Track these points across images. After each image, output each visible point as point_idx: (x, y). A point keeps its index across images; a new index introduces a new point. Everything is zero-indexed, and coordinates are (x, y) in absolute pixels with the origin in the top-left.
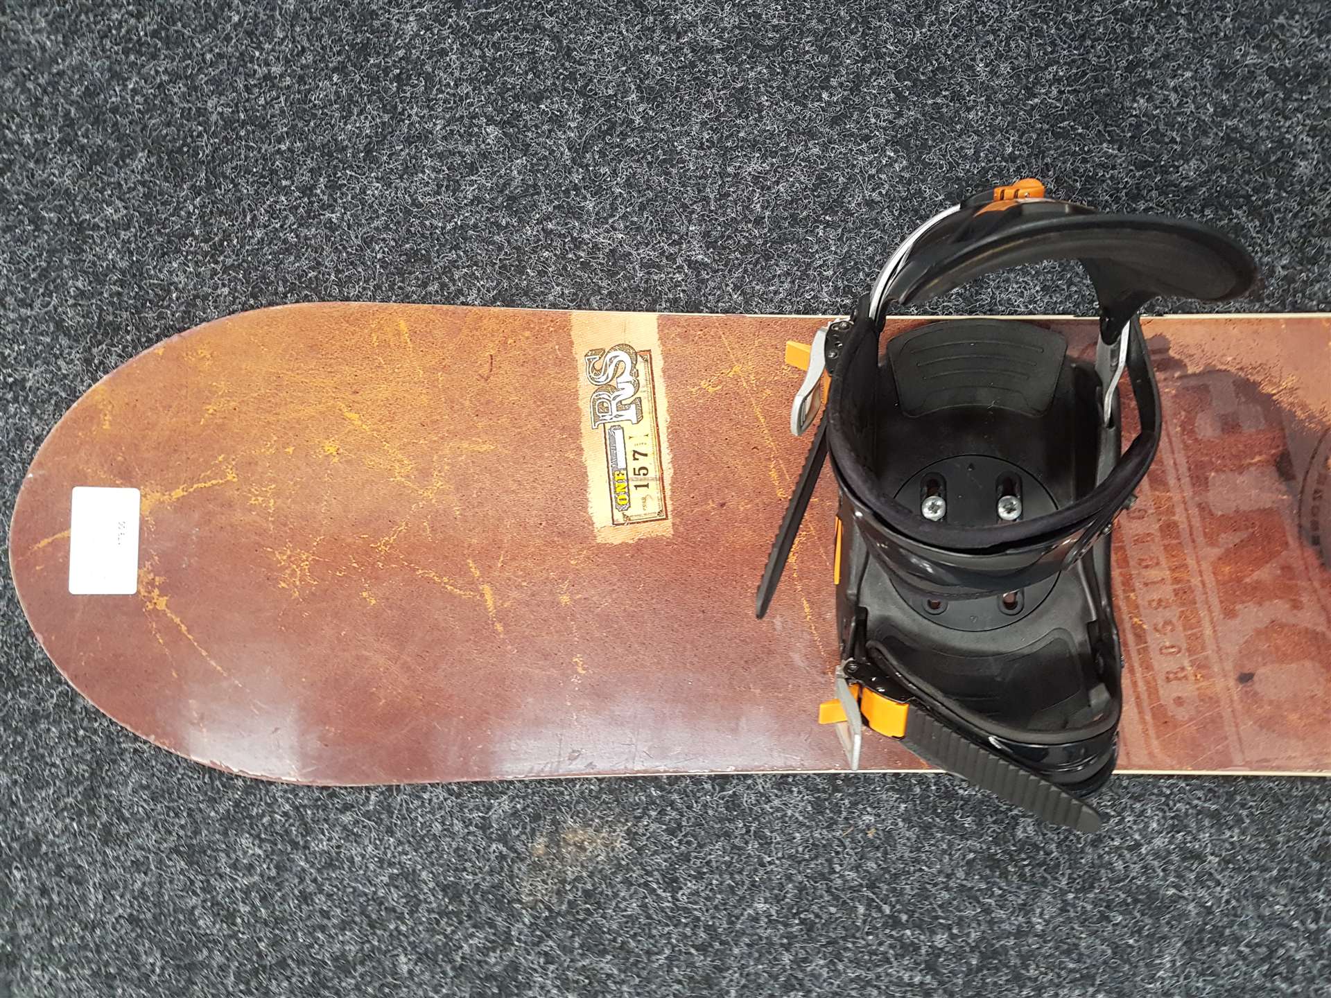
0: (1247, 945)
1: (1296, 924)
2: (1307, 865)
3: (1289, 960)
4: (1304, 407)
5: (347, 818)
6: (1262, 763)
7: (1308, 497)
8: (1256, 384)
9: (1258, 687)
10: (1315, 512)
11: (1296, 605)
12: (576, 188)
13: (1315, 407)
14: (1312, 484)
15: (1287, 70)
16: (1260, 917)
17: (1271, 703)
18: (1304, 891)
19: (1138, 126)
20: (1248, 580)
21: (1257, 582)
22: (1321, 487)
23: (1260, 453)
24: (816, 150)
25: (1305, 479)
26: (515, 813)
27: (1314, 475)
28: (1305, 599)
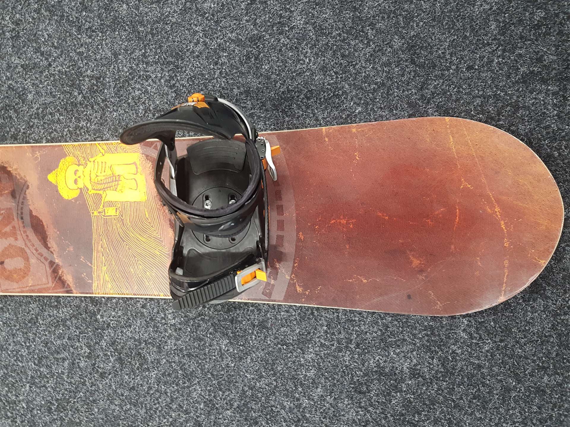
0: (10, 351)
1: (23, 344)
2: (27, 325)
3: (22, 356)
4: (19, 175)
6: (6, 291)
7: (20, 205)
8: (6, 167)
9: (5, 266)
10: (22, 208)
11: (16, 239)
13: (22, 175)
14: (21, 200)
15: (27, 65)
16: (14, 342)
17: (9, 271)
18: (26, 333)
20: (3, 231)
21: (6, 232)
22: (23, 201)
23: (7, 190)
25: (19, 199)
27: (22, 197)
28: (19, 237)
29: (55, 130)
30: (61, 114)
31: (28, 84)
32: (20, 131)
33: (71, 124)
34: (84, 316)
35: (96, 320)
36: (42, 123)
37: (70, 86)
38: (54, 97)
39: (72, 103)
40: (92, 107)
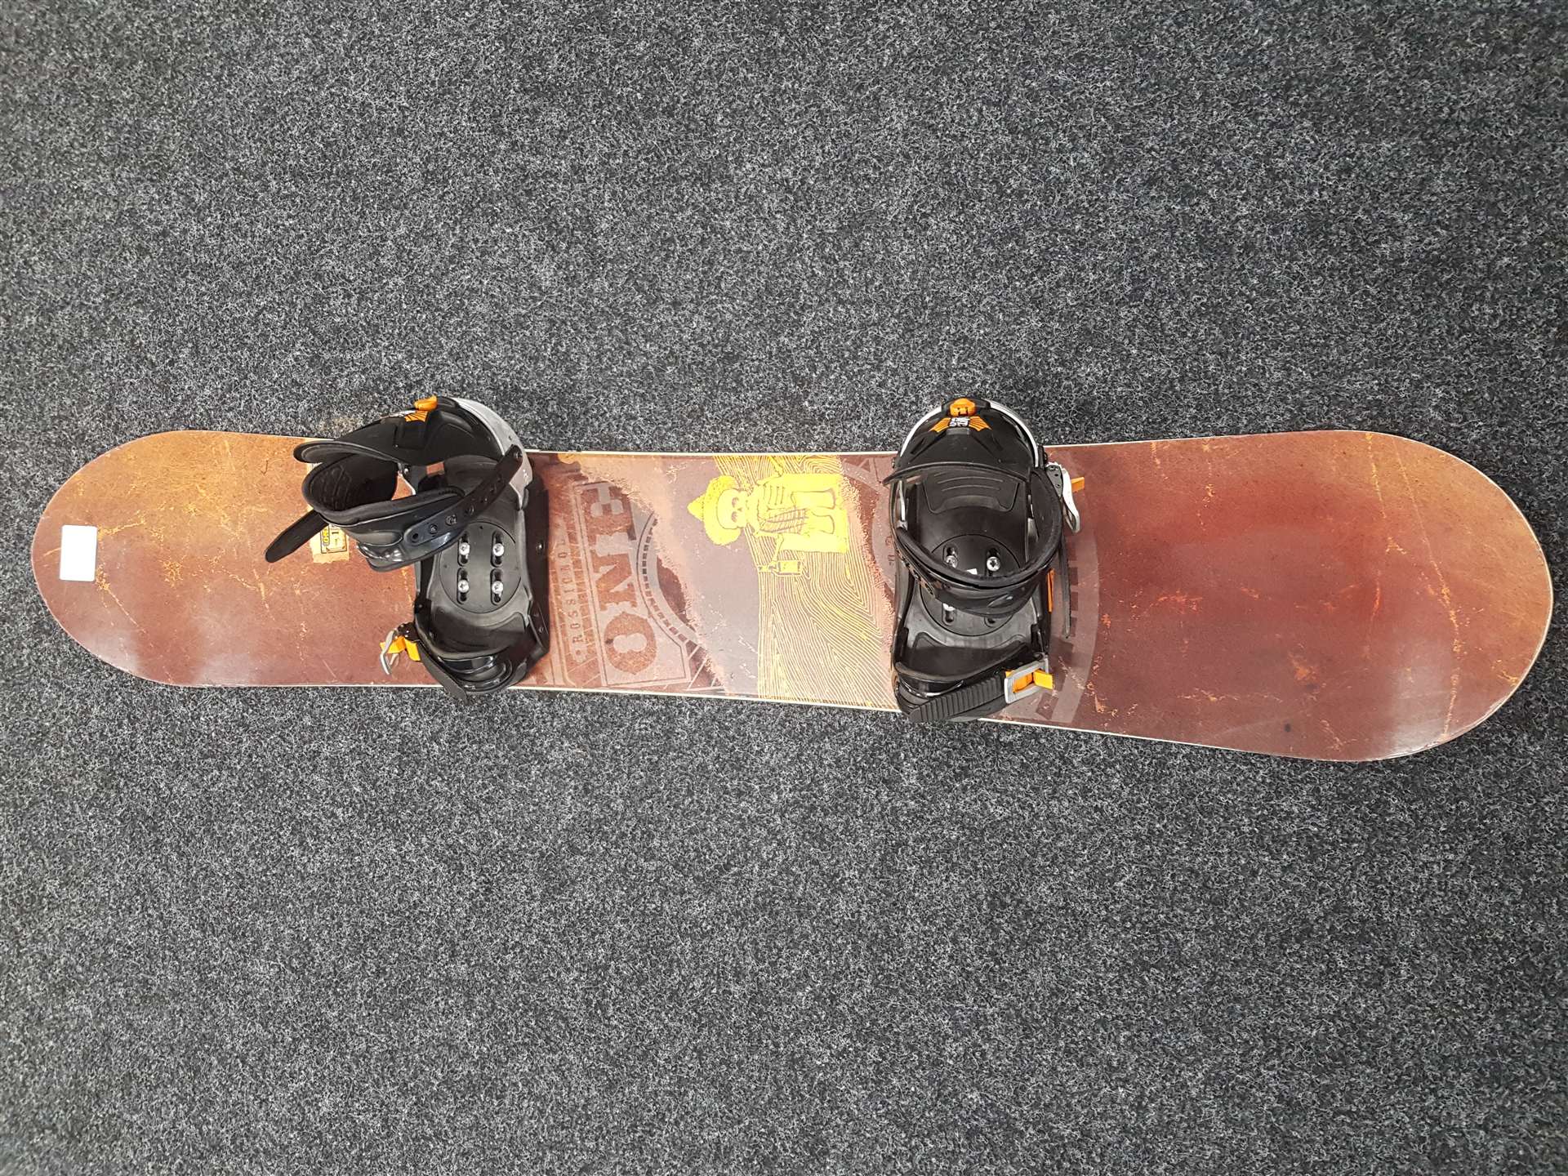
5: (230, 414)
12: (346, 69)
19: (617, 24)
24: (462, 44)
26: (310, 409)
29: (740, 98)
30: (749, 70)
31: (694, 21)
32: (678, 102)
33: (766, 87)
34: (781, 403)
35: (801, 410)
36: (717, 86)
37: (766, 22)
38: (738, 41)
39: (768, 50)
40: (803, 56)
